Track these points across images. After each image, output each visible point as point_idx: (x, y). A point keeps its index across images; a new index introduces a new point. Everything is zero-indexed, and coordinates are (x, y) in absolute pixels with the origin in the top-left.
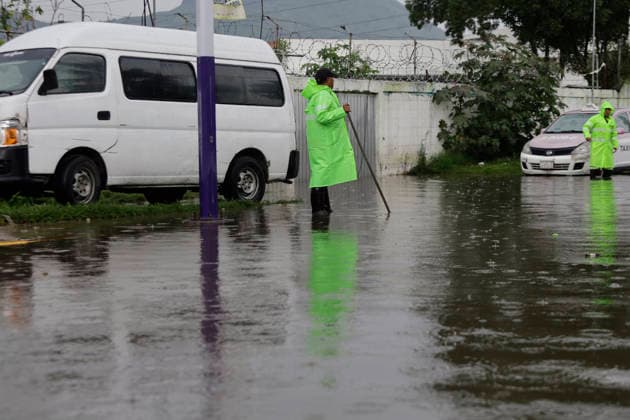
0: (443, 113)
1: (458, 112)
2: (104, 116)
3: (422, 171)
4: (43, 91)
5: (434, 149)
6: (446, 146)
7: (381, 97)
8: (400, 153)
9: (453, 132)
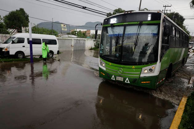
0: (95, 42)
1: (97, 42)
2: (24, 46)
3: (91, 49)
4: (12, 43)
5: (93, 46)
6: (95, 46)
7: (86, 41)
8: (88, 47)
9: (96, 45)
